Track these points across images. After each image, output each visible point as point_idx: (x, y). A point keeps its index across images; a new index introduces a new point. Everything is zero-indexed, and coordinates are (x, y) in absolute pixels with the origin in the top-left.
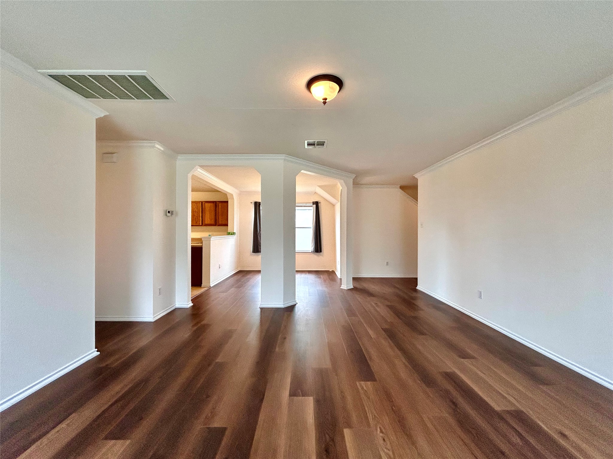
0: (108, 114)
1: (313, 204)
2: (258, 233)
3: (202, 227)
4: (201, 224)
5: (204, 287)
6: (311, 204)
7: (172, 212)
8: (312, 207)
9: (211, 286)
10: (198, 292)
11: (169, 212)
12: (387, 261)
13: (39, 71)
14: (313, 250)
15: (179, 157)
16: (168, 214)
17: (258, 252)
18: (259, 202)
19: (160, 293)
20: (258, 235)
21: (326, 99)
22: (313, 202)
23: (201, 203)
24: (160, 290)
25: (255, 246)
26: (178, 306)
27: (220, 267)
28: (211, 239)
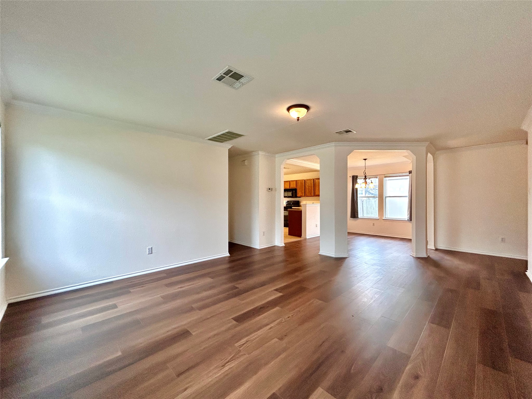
0: (232, 146)
1: (409, 173)
2: (355, 202)
3: (314, 197)
4: (313, 195)
5: (302, 238)
6: (408, 174)
7: (272, 189)
8: (408, 177)
9: (307, 238)
10: (294, 239)
11: (269, 189)
12: (503, 237)
13: (205, 139)
14: (408, 219)
15: (276, 156)
16: (269, 190)
17: (355, 218)
18: (356, 176)
19: (264, 234)
20: (355, 203)
21: (299, 118)
22: (409, 171)
23: (313, 180)
24: (264, 232)
25: (353, 213)
26: (277, 244)
27: (316, 226)
28: (307, 206)
